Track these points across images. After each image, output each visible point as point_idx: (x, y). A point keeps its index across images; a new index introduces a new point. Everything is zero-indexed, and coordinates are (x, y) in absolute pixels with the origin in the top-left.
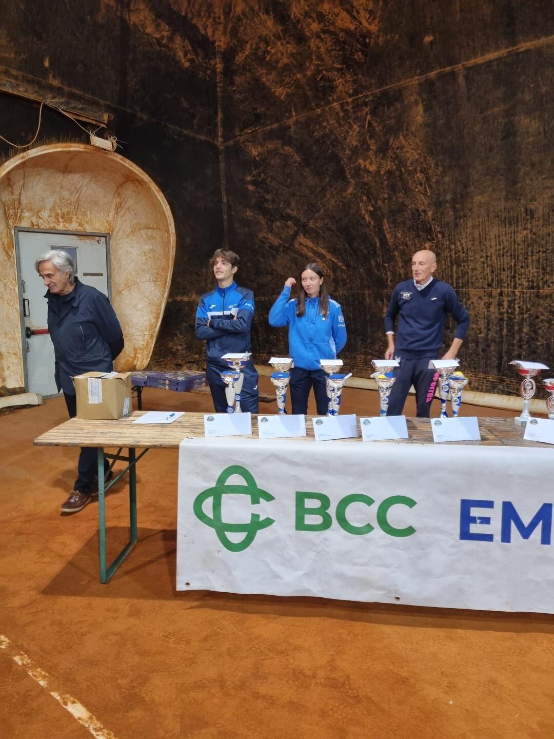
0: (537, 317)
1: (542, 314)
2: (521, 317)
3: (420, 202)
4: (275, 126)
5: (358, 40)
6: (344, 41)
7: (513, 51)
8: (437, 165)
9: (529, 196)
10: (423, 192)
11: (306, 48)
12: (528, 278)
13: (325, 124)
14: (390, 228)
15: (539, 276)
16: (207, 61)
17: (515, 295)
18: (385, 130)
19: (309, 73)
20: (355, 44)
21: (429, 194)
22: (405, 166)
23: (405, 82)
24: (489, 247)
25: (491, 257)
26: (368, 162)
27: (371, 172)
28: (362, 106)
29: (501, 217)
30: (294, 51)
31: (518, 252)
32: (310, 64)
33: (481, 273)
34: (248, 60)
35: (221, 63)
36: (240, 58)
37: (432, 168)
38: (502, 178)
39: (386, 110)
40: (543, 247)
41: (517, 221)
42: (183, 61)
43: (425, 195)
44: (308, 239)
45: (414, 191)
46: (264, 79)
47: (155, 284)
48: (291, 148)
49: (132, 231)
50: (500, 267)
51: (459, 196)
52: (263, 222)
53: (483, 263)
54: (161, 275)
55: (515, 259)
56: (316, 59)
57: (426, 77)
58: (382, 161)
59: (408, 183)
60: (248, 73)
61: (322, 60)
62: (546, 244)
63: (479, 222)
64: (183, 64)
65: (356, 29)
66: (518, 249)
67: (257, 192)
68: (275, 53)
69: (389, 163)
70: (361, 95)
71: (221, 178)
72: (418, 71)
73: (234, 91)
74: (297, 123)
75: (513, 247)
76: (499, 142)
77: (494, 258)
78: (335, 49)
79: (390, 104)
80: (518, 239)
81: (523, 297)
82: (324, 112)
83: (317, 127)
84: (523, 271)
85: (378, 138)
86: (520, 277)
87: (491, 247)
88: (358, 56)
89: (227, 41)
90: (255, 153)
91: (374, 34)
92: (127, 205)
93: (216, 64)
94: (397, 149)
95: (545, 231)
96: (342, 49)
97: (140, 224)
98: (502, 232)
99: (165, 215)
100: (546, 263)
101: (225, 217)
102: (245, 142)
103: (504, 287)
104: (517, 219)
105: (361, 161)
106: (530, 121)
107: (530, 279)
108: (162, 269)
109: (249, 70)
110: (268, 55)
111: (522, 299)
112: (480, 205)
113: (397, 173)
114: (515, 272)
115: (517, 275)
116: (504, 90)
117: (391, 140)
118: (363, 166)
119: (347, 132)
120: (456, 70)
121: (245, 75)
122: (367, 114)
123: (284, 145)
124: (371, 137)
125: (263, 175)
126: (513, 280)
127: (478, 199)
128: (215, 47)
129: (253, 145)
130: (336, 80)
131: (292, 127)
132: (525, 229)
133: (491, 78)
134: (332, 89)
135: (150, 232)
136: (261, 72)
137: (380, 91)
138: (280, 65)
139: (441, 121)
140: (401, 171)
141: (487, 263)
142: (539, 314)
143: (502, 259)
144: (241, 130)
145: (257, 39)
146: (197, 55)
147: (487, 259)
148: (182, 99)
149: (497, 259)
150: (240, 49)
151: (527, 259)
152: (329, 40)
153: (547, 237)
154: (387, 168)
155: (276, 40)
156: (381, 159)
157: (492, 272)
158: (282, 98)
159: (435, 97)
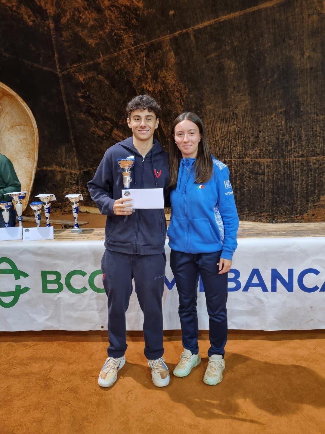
0: (244, 175)
1: (246, 173)
2: (235, 175)
3: (179, 109)
4: (91, 62)
5: (132, 12)
6: (124, 12)
7: (217, 21)
8: (185, 87)
9: (234, 105)
10: (180, 103)
11: (103, 16)
12: (238, 153)
13: (120, 62)
14: (164, 125)
15: (243, 151)
16: (43, 21)
17: (232, 163)
18: (154, 66)
19: (107, 31)
20: (131, 14)
21: (183, 104)
22: (168, 88)
23: (162, 38)
24: (216, 135)
25: (218, 141)
26: (147, 85)
27: (150, 91)
28: (140, 52)
29: (221, 118)
30: (96, 17)
31: (231, 138)
32: (107, 26)
33: (214, 150)
34: (69, 22)
35: (52, 23)
36: (64, 20)
37: (183, 90)
38: (219, 95)
39: (154, 54)
40: (243, 135)
41: (230, 120)
42: (28, 21)
43: (181, 105)
44: (119, 131)
45: (175, 102)
46: (81, 34)
47: (28, 160)
48: (103, 76)
49: (11, 126)
50: (223, 147)
51: (198, 106)
52: (92, 121)
53: (214, 144)
54: (32, 154)
55: (230, 142)
56: (110, 23)
57: (173, 35)
58: (155, 85)
59: (171, 98)
60: (70, 30)
61: (114, 23)
62: (245, 133)
63: (210, 121)
64: (28, 23)
65: (131, 5)
66: (231, 136)
67: (86, 103)
68: (85, 18)
69: (159, 86)
70: (139, 45)
71: (63, 94)
72: (168, 32)
73: (63, 41)
74: (104, 61)
75: (228, 135)
76: (216, 74)
77: (220, 142)
78: (119, 17)
79: (156, 51)
80: (231, 130)
81: (236, 164)
82: (119, 55)
83: (116, 64)
84: (235, 149)
85: (151, 71)
86: (233, 152)
87: (217, 135)
88: (134, 21)
89: (54, 10)
90: (81, 79)
91: (141, 9)
92: (6, 111)
93: (49, 23)
94: (163, 78)
95: (244, 126)
96: (124, 17)
97: (16, 122)
98: (222, 126)
99: (29, 117)
100: (246, 144)
101: (68, 118)
102: (74, 72)
103: (226, 158)
104: (229, 118)
105: (144, 85)
106: (230, 62)
107: (239, 153)
108: (32, 150)
109: (71, 28)
110: (81, 19)
111: (235, 165)
112: (210, 111)
113: (165, 92)
114: (231, 149)
115: (232, 151)
116: (215, 44)
117: (159, 73)
118: (145, 88)
119: (134, 67)
120: (188, 31)
121: (69, 31)
122: (143, 57)
123: (98, 74)
124: (148, 70)
125: (88, 93)
126: (230, 154)
127: (208, 107)
128: (47, 13)
129: (79, 74)
130: (123, 36)
131: (102, 64)
132: (234, 124)
133: (208, 37)
134: (122, 41)
135: (22, 127)
136: (78, 29)
137: (149, 43)
138: (89, 26)
139: (185, 62)
140: (166, 91)
141: (216, 144)
142: (244, 173)
143: (223, 142)
144: (71, 65)
145: (73, 10)
146: (37, 18)
147: (216, 142)
148: (31, 45)
149: (221, 142)
150: (63, 15)
151: (236, 142)
152: (116, 11)
153: (245, 129)
154: (159, 89)
155: (84, 10)
156: (155, 83)
157: (219, 149)
158: (93, 46)
159: (179, 47)
